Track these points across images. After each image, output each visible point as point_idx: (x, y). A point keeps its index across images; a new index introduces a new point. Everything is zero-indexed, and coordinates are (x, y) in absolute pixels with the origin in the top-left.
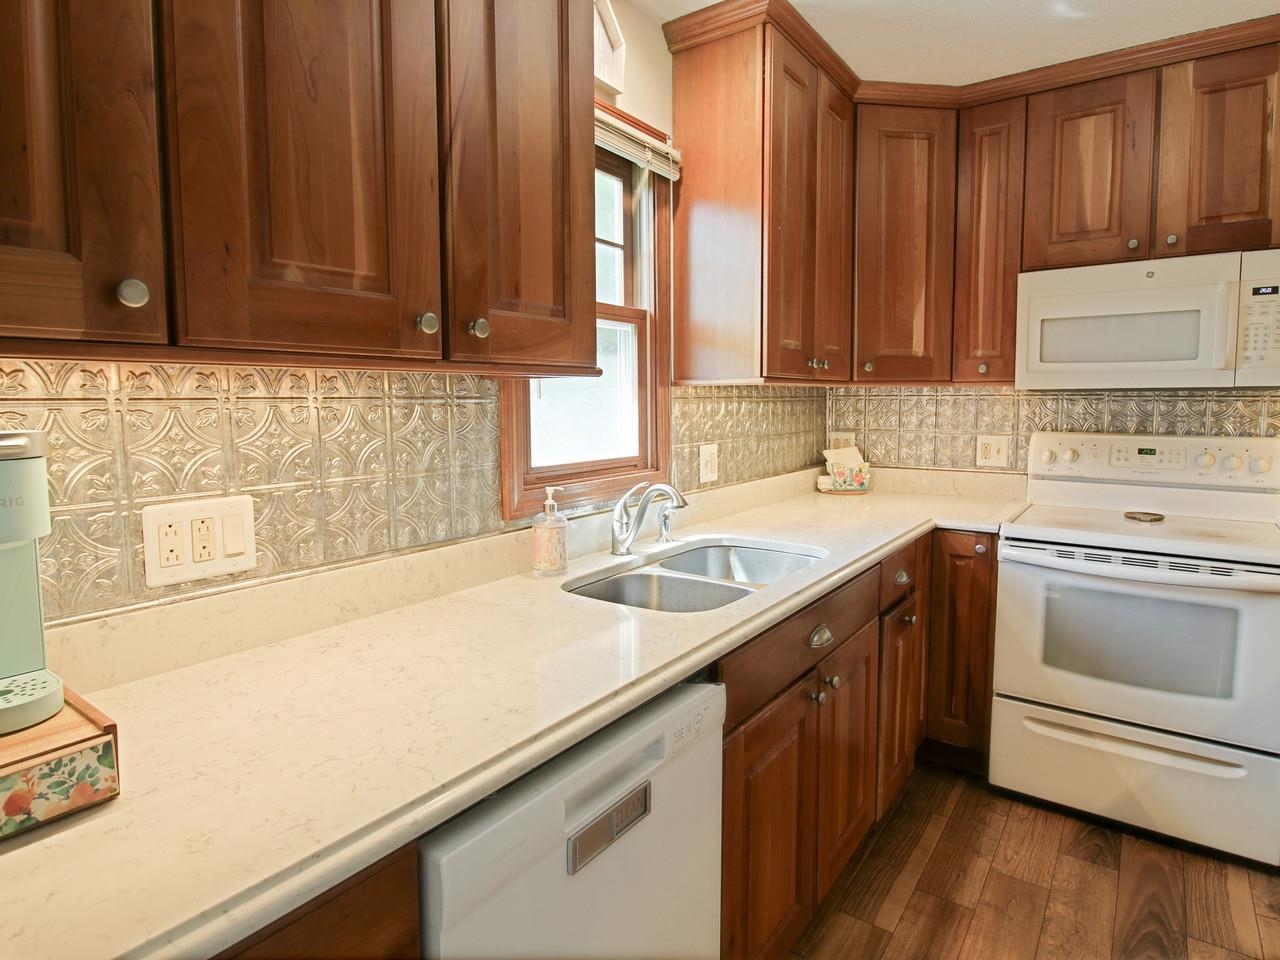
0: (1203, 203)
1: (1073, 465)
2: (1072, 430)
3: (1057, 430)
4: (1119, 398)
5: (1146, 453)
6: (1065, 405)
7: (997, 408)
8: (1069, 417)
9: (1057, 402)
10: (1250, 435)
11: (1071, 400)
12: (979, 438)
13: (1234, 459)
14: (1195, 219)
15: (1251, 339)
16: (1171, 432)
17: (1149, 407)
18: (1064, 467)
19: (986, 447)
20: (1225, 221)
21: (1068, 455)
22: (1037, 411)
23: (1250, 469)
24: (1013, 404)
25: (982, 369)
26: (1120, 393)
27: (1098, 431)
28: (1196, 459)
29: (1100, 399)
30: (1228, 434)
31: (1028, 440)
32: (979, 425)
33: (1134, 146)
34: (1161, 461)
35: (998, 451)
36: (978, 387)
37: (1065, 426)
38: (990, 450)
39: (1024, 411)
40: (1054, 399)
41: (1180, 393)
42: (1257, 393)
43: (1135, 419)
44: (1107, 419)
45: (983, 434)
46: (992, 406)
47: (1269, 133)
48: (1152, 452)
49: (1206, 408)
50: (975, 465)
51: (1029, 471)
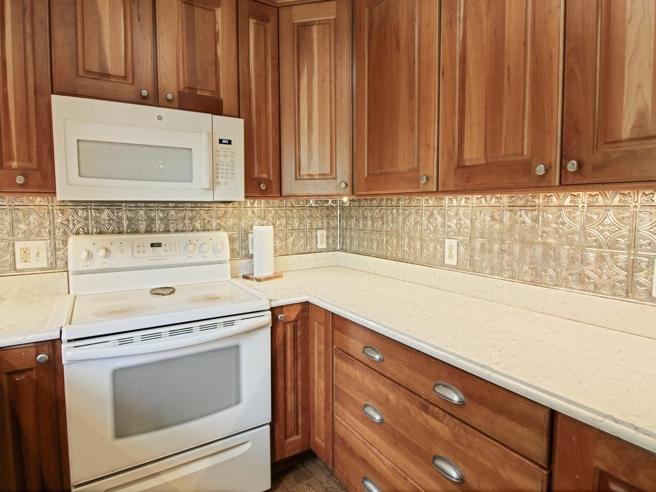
0: (186, 79)
1: (106, 260)
2: (100, 233)
3: (88, 233)
4: (132, 208)
5: (156, 246)
6: (94, 214)
7: (33, 218)
8: (97, 222)
9: (87, 211)
10: (208, 230)
11: (98, 210)
12: (17, 244)
13: (206, 245)
14: (182, 87)
15: (220, 171)
16: (167, 231)
17: (153, 214)
18: (99, 262)
19: (25, 252)
20: (199, 93)
21: (102, 252)
22: (70, 218)
23: (214, 251)
24: (48, 213)
25: (20, 180)
26: (133, 205)
27: (120, 233)
28: (185, 247)
29: (120, 209)
30: (198, 231)
31: (65, 243)
32: (16, 232)
33: (139, 19)
34: (166, 251)
35: (38, 255)
36: (12, 197)
37: (95, 230)
38: (29, 254)
39: (59, 219)
40: (84, 209)
41: (170, 205)
42: (210, 205)
43: (144, 222)
44: (125, 223)
45: (19, 240)
46: (26, 215)
47: (218, 44)
48: (159, 245)
49: (185, 215)
50: (16, 269)
51: (70, 268)
